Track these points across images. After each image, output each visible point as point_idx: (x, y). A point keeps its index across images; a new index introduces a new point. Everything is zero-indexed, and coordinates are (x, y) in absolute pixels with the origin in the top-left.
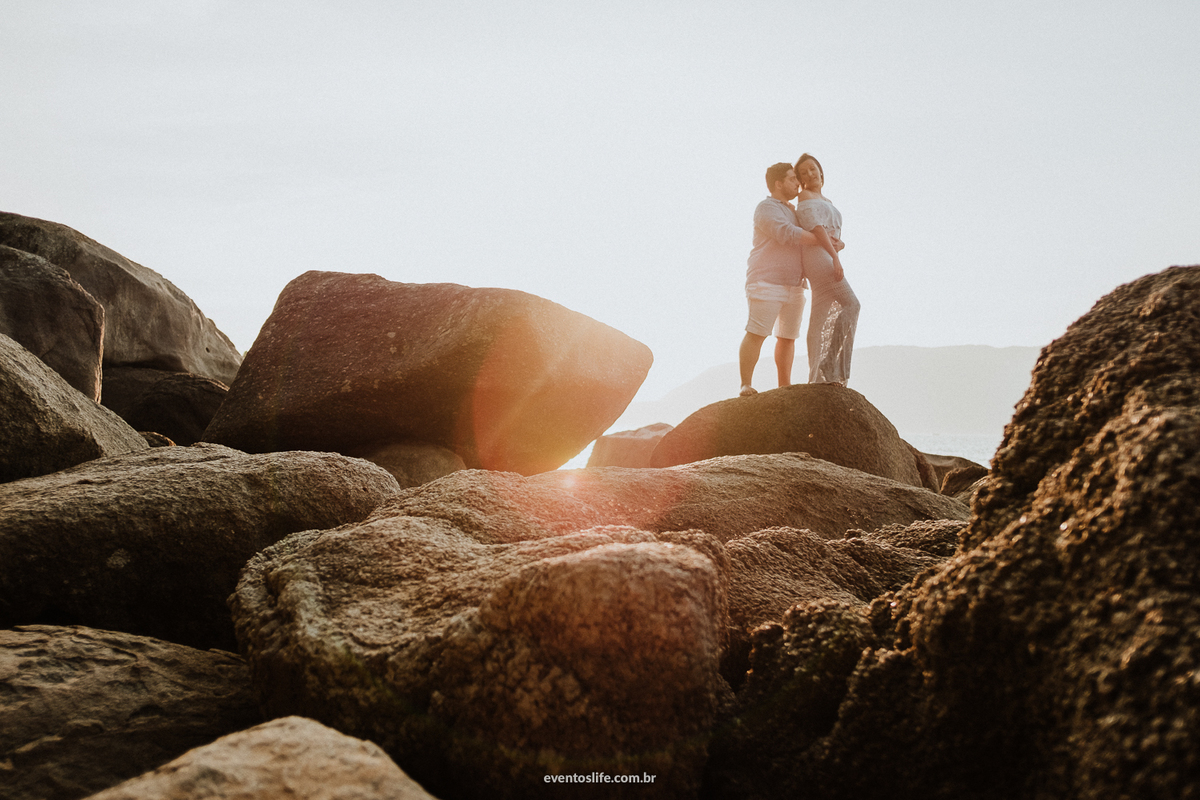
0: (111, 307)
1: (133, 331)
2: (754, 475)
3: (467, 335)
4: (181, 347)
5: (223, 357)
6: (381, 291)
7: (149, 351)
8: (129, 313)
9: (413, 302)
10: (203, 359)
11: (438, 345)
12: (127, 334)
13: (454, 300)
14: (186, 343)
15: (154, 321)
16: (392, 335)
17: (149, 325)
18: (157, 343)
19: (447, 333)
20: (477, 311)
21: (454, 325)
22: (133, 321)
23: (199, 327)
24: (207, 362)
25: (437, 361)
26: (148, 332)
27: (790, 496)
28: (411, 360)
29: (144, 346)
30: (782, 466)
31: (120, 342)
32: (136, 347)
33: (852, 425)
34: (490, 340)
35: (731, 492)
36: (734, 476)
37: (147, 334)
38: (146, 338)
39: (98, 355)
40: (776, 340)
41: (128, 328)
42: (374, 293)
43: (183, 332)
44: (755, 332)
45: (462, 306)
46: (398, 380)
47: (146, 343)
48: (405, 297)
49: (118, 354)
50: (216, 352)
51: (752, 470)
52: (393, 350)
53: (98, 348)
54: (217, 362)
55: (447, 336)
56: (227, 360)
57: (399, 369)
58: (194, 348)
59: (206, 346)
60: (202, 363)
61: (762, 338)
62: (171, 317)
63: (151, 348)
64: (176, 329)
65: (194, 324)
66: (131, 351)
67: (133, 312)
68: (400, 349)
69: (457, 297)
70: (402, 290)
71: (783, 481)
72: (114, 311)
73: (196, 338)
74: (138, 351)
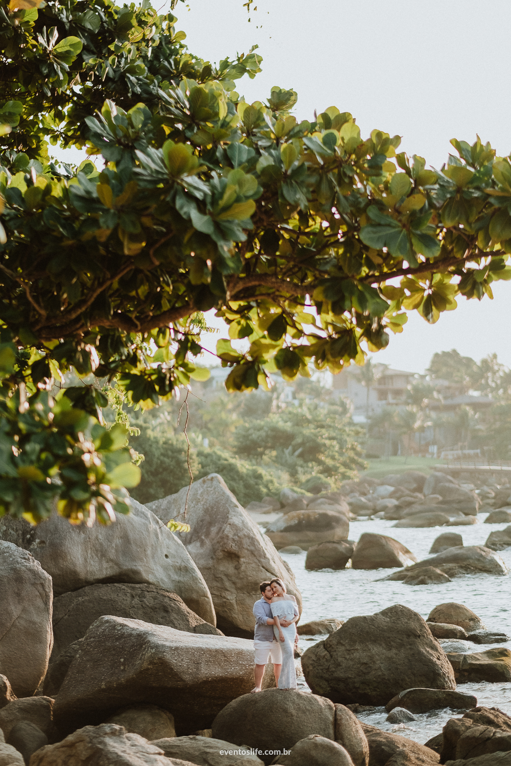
0: (83, 535)
1: (102, 553)
3: (142, 665)
4: (141, 560)
5: (179, 561)
7: (115, 567)
8: (97, 538)
9: (132, 642)
10: (162, 566)
11: (136, 668)
12: (97, 555)
14: (146, 556)
15: (117, 541)
16: (122, 660)
17: (114, 545)
18: (121, 559)
19: (139, 662)
21: (141, 659)
22: (101, 544)
23: (158, 538)
24: (165, 568)
25: (135, 676)
26: (113, 551)
28: (128, 674)
29: (111, 564)
31: (92, 562)
32: (105, 565)
37: (112, 554)
38: (112, 557)
39: (49, 614)
41: (97, 551)
43: (142, 546)
46: (123, 683)
47: (112, 561)
49: (91, 573)
50: (174, 557)
52: (122, 668)
53: (48, 610)
54: (174, 567)
55: (138, 664)
56: (183, 564)
57: (123, 678)
58: (153, 557)
59: (165, 553)
60: (161, 570)
62: (131, 535)
63: (117, 564)
64: (136, 545)
65: (152, 536)
66: (101, 570)
67: (100, 537)
68: (125, 667)
72: (85, 539)
73: (155, 548)
74: (106, 569)
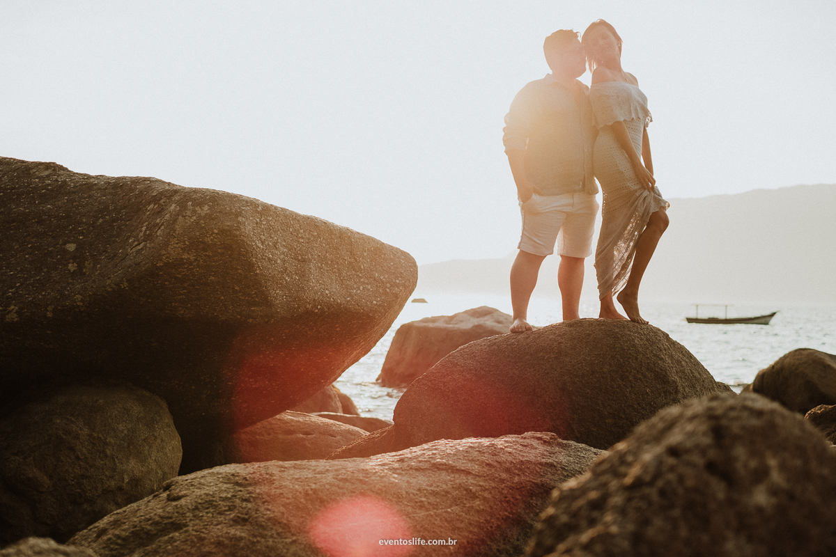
2: (467, 473)
3: (163, 252)
6: (61, 186)
9: (100, 203)
11: (128, 263)
13: (149, 204)
16: (71, 247)
19: (139, 247)
20: (175, 221)
21: (148, 238)
25: (126, 284)
27: (508, 502)
28: (94, 281)
30: (510, 458)
33: (645, 376)
34: (192, 258)
35: (432, 499)
36: (444, 473)
40: (560, 259)
42: (52, 190)
44: (530, 250)
45: (160, 212)
46: (78, 306)
48: (90, 197)
51: (469, 466)
52: (72, 267)
55: (139, 252)
57: (79, 293)
61: (540, 259)
68: (81, 266)
69: (155, 200)
70: (87, 185)
71: (502, 481)
